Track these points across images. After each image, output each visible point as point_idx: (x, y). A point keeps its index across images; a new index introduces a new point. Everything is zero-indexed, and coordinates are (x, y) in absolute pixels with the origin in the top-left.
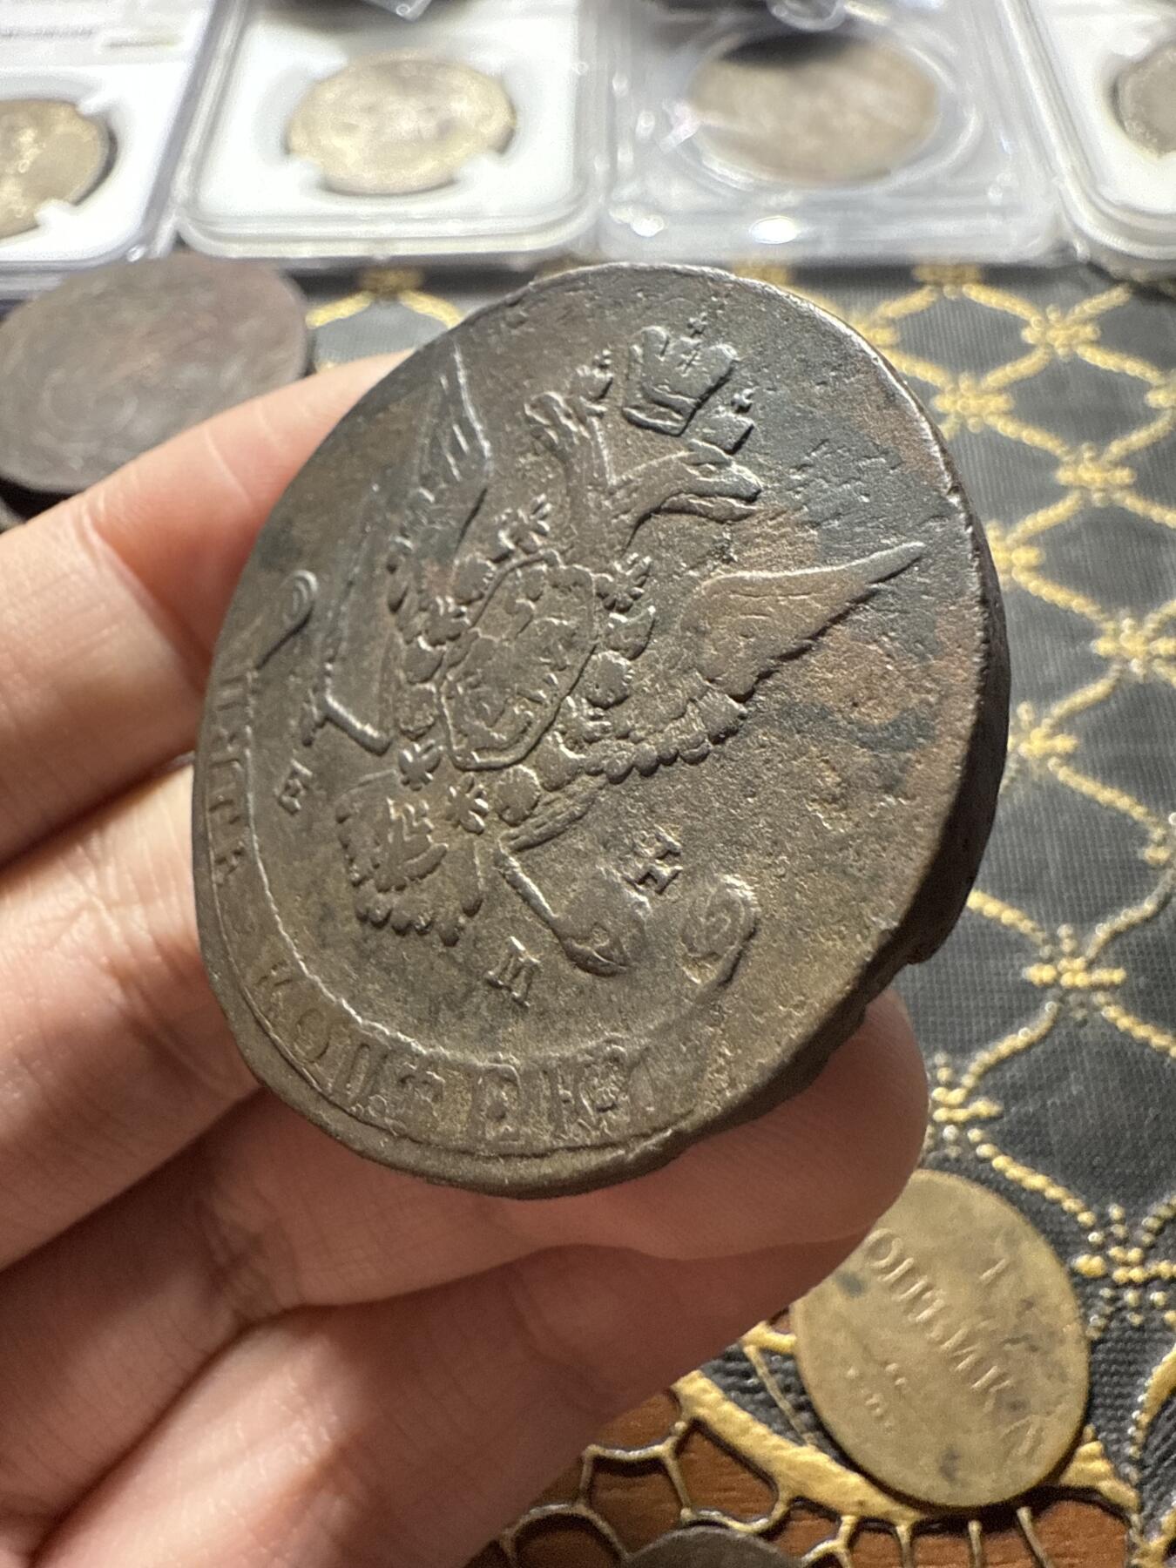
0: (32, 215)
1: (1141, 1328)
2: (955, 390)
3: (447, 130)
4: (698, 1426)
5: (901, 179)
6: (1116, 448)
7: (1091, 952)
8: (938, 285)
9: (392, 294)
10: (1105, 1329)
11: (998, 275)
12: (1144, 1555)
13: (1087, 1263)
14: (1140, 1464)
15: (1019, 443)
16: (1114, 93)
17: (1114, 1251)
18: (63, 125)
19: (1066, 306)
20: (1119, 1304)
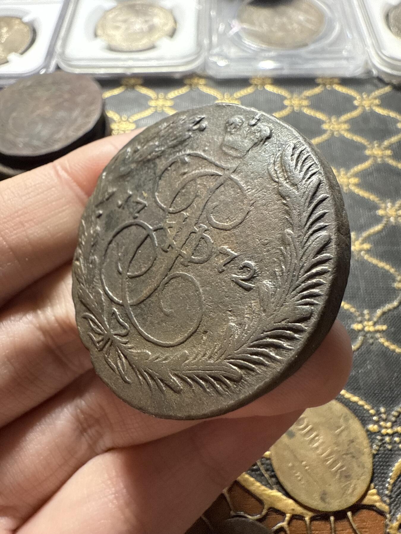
0: (6, 58)
1: (391, 450)
2: (330, 121)
3: (152, 29)
4: (236, 483)
5: (312, 47)
6: (386, 143)
7: (375, 319)
8: (324, 85)
9: (133, 87)
10: (378, 450)
11: (345, 81)
12: (391, 528)
13: (372, 427)
14: (390, 497)
15: (352, 141)
16: (387, 17)
17: (382, 423)
18: (17, 26)
19: (369, 93)
20: (384, 442)
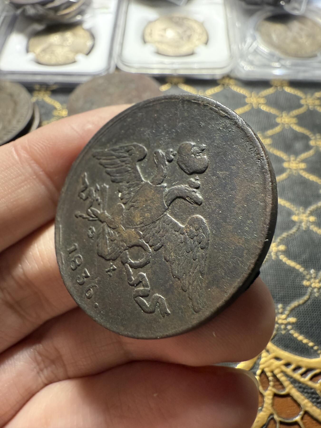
0: (74, 58)
4: (306, 413)
9: (176, 85)
